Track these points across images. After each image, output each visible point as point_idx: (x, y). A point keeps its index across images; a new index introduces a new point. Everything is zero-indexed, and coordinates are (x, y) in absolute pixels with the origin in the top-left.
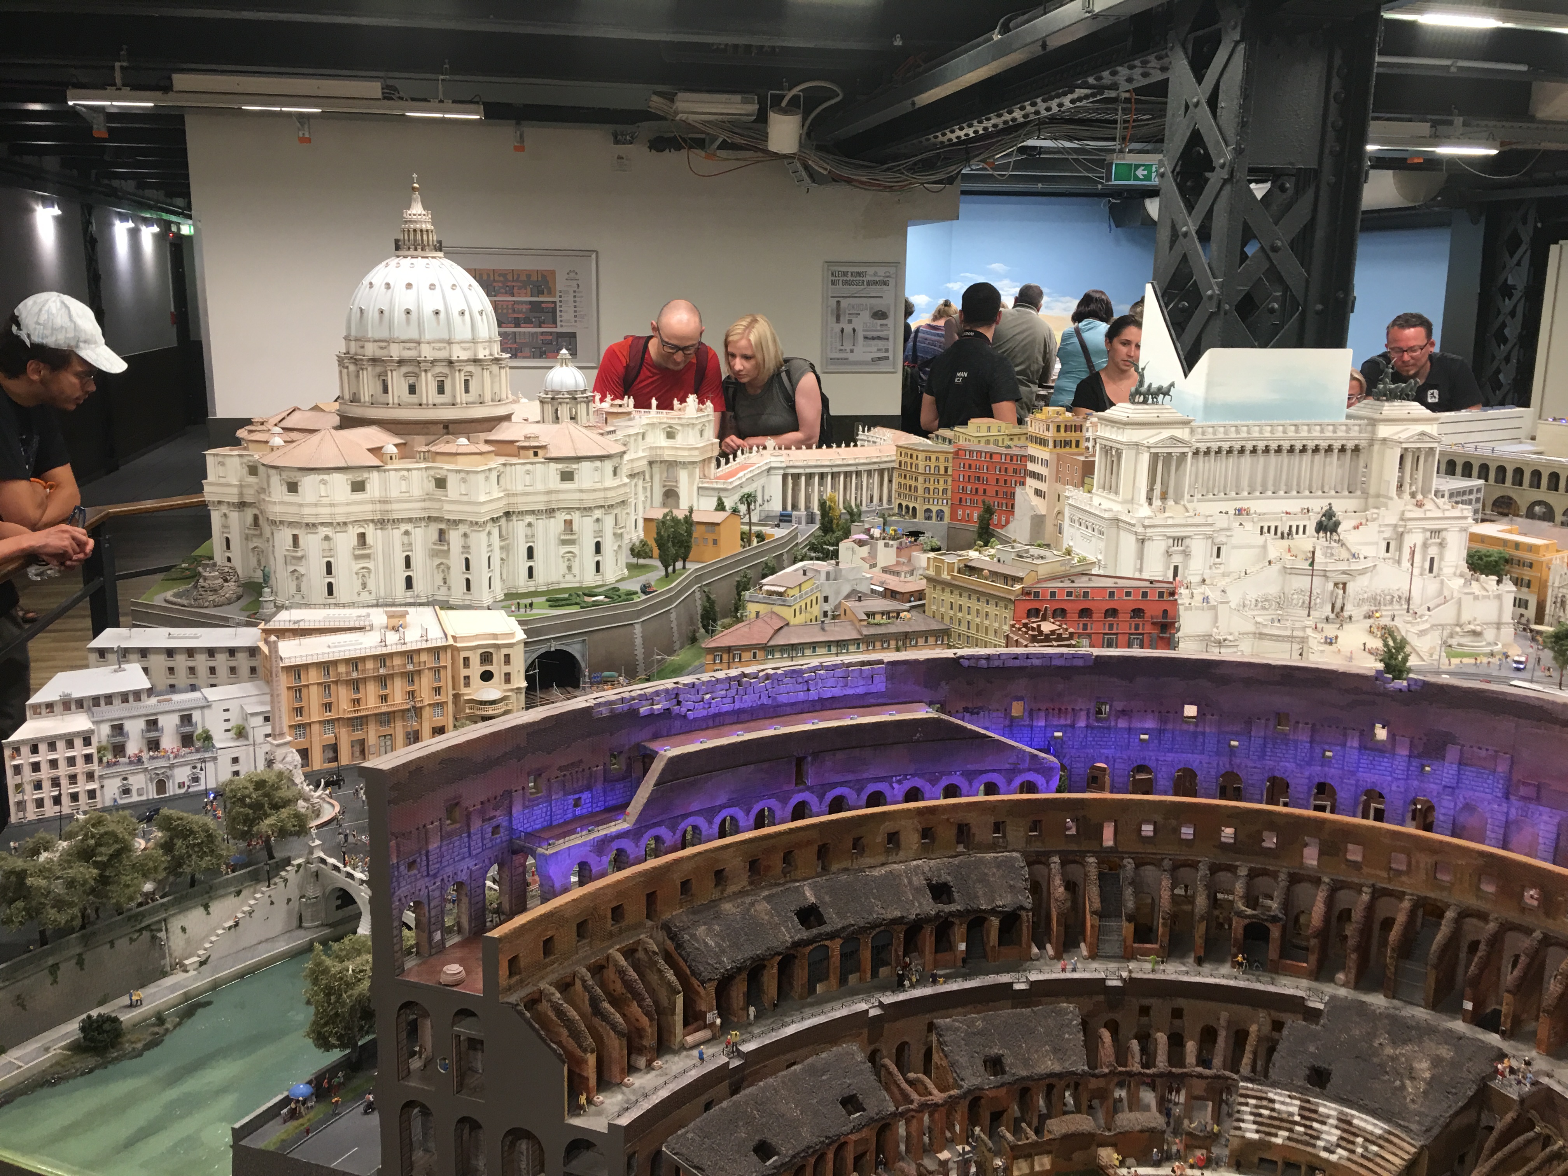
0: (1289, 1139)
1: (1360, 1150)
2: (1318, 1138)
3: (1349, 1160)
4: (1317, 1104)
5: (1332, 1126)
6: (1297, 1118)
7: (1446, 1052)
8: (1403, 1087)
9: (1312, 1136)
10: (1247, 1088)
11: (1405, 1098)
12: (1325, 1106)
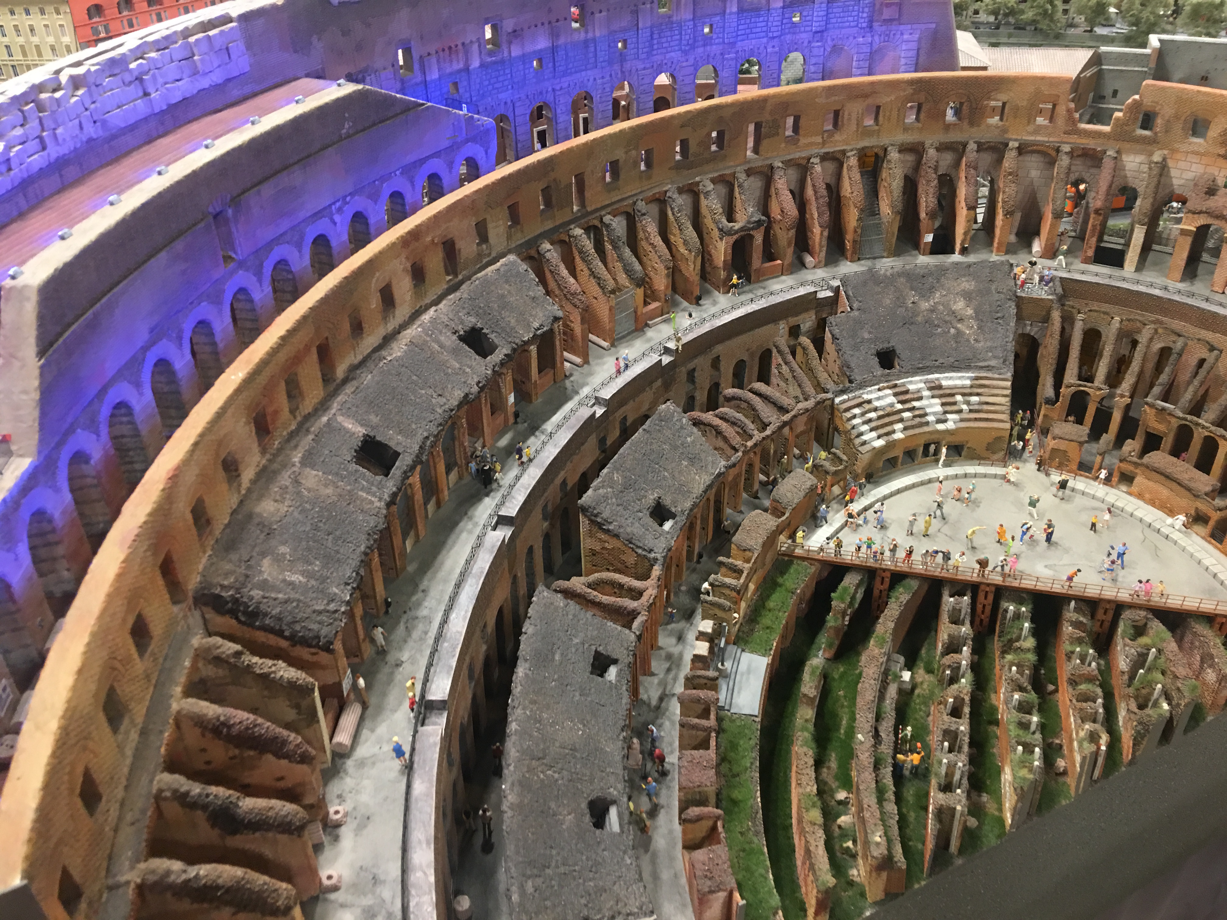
0: (905, 429)
1: (965, 407)
2: (926, 415)
3: (962, 420)
4: (903, 385)
5: (928, 398)
6: (899, 406)
7: (967, 285)
8: (959, 333)
9: (920, 416)
10: (844, 401)
11: (968, 340)
12: (911, 382)
